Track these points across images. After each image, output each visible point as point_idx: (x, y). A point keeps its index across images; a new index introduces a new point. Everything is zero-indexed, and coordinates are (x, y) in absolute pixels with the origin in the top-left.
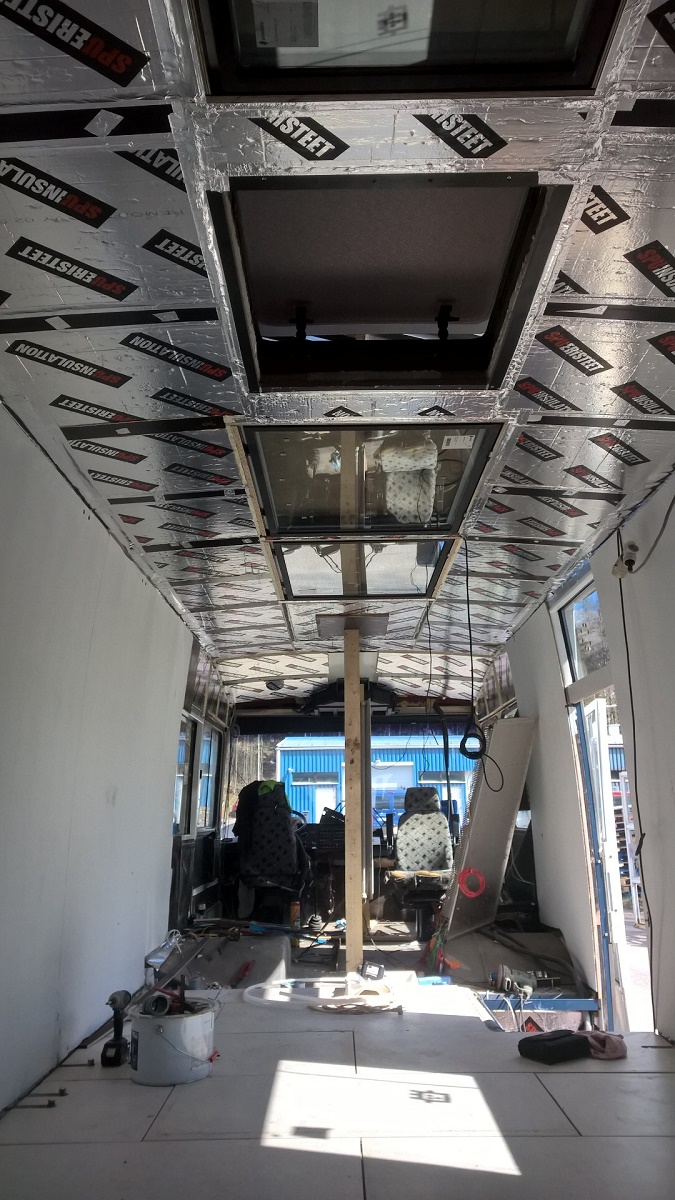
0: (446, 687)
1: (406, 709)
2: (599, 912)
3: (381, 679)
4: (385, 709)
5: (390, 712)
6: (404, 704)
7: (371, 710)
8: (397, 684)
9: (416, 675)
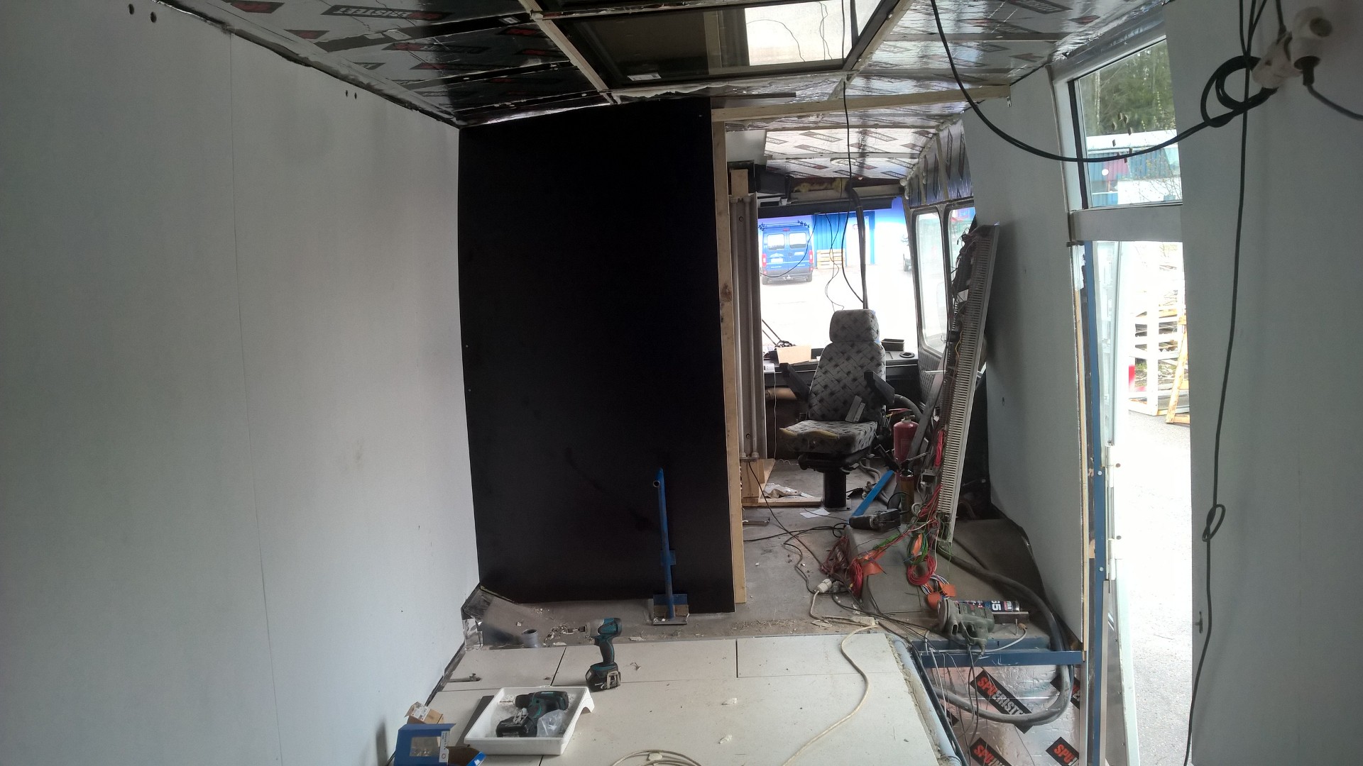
0: (862, 166)
1: (805, 195)
2: (1093, 541)
3: (769, 162)
4: (778, 199)
5: (785, 202)
6: (804, 188)
7: (758, 202)
8: (793, 166)
9: (821, 155)
